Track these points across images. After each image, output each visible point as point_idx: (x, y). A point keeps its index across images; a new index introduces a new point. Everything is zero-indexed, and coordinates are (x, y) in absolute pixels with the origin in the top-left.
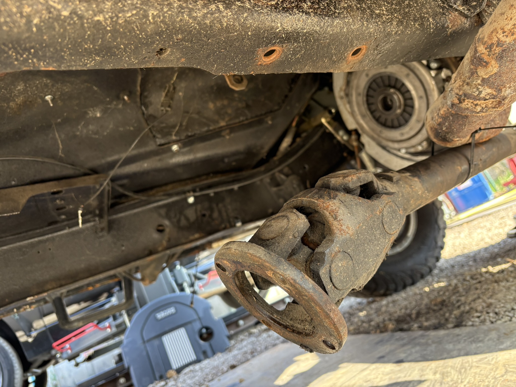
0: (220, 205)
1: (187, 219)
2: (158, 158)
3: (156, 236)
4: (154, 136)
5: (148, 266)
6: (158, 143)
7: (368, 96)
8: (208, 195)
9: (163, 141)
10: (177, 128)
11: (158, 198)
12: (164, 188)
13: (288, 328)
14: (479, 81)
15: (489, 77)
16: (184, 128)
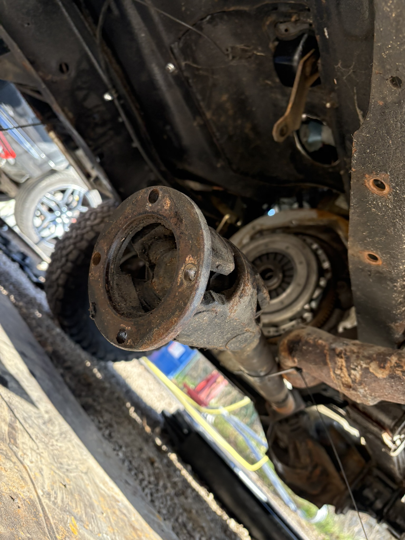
0: (111, 133)
1: (85, 98)
2: (154, 47)
3: (54, 65)
4: (180, 39)
5: (15, 63)
6: (173, 46)
7: (267, 254)
8: (119, 115)
9: (176, 51)
10: (195, 66)
11: (101, 56)
12: (114, 61)
13: (108, 284)
14: (364, 366)
15: (371, 373)
16: (197, 73)
